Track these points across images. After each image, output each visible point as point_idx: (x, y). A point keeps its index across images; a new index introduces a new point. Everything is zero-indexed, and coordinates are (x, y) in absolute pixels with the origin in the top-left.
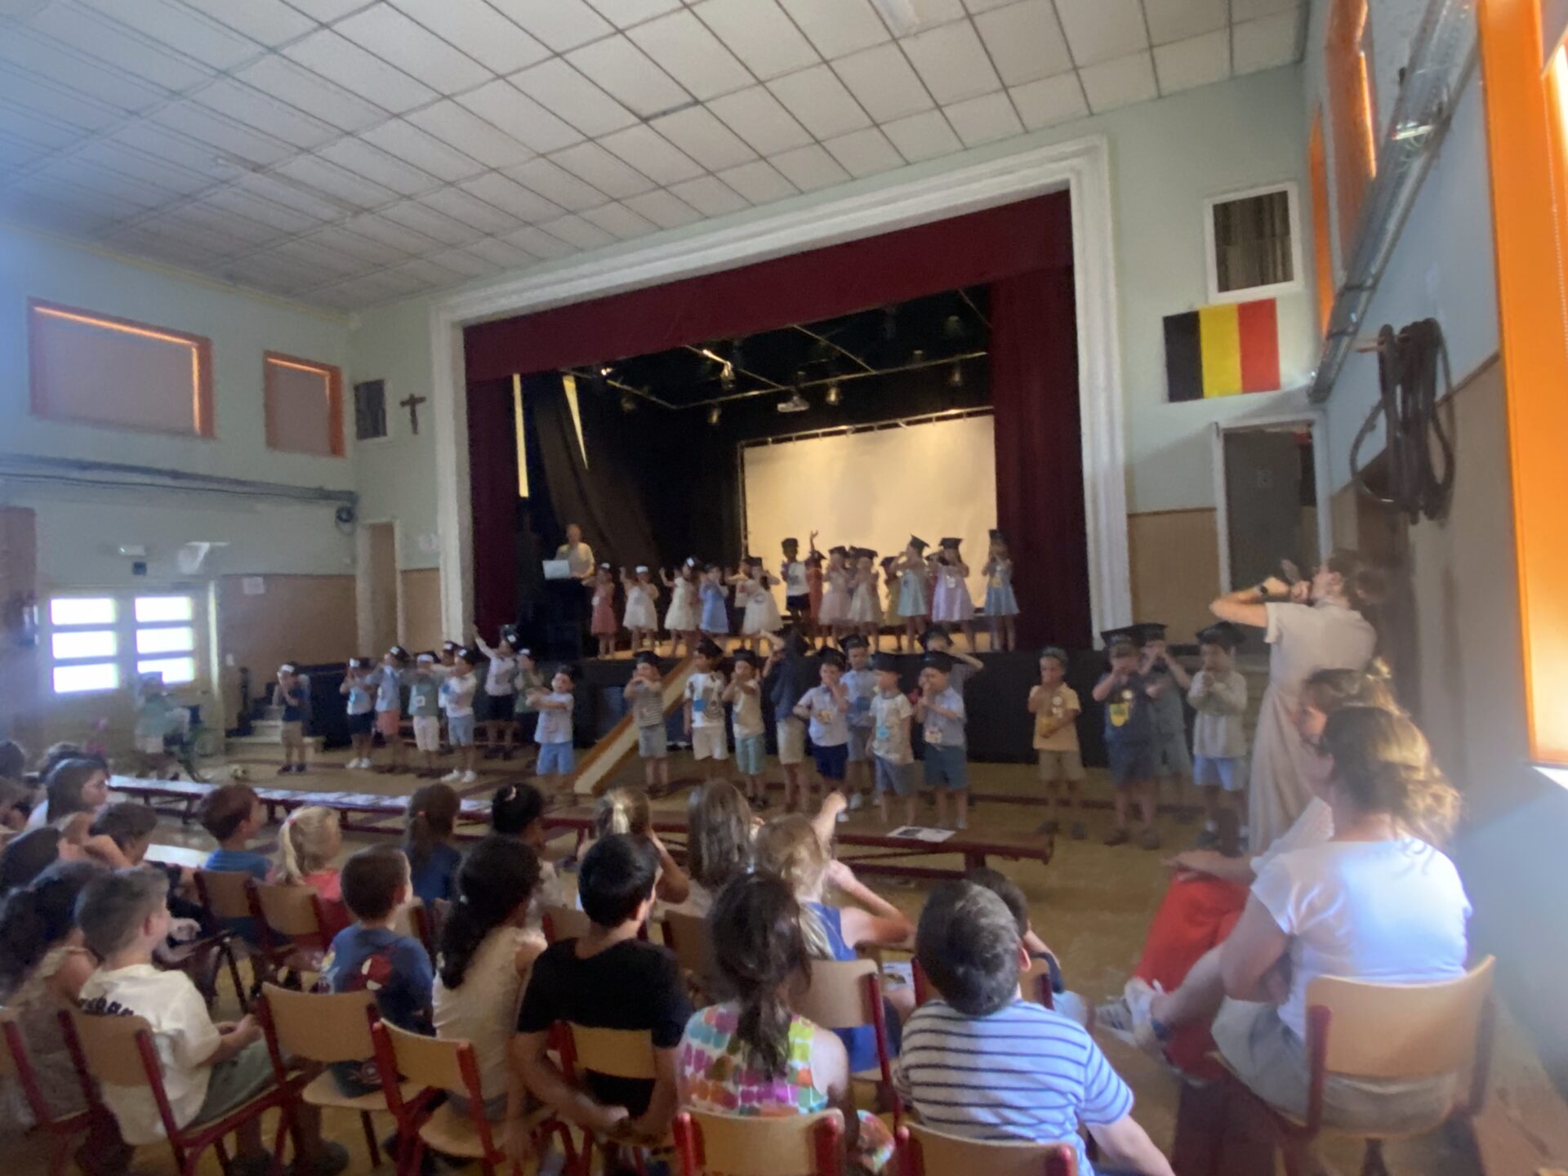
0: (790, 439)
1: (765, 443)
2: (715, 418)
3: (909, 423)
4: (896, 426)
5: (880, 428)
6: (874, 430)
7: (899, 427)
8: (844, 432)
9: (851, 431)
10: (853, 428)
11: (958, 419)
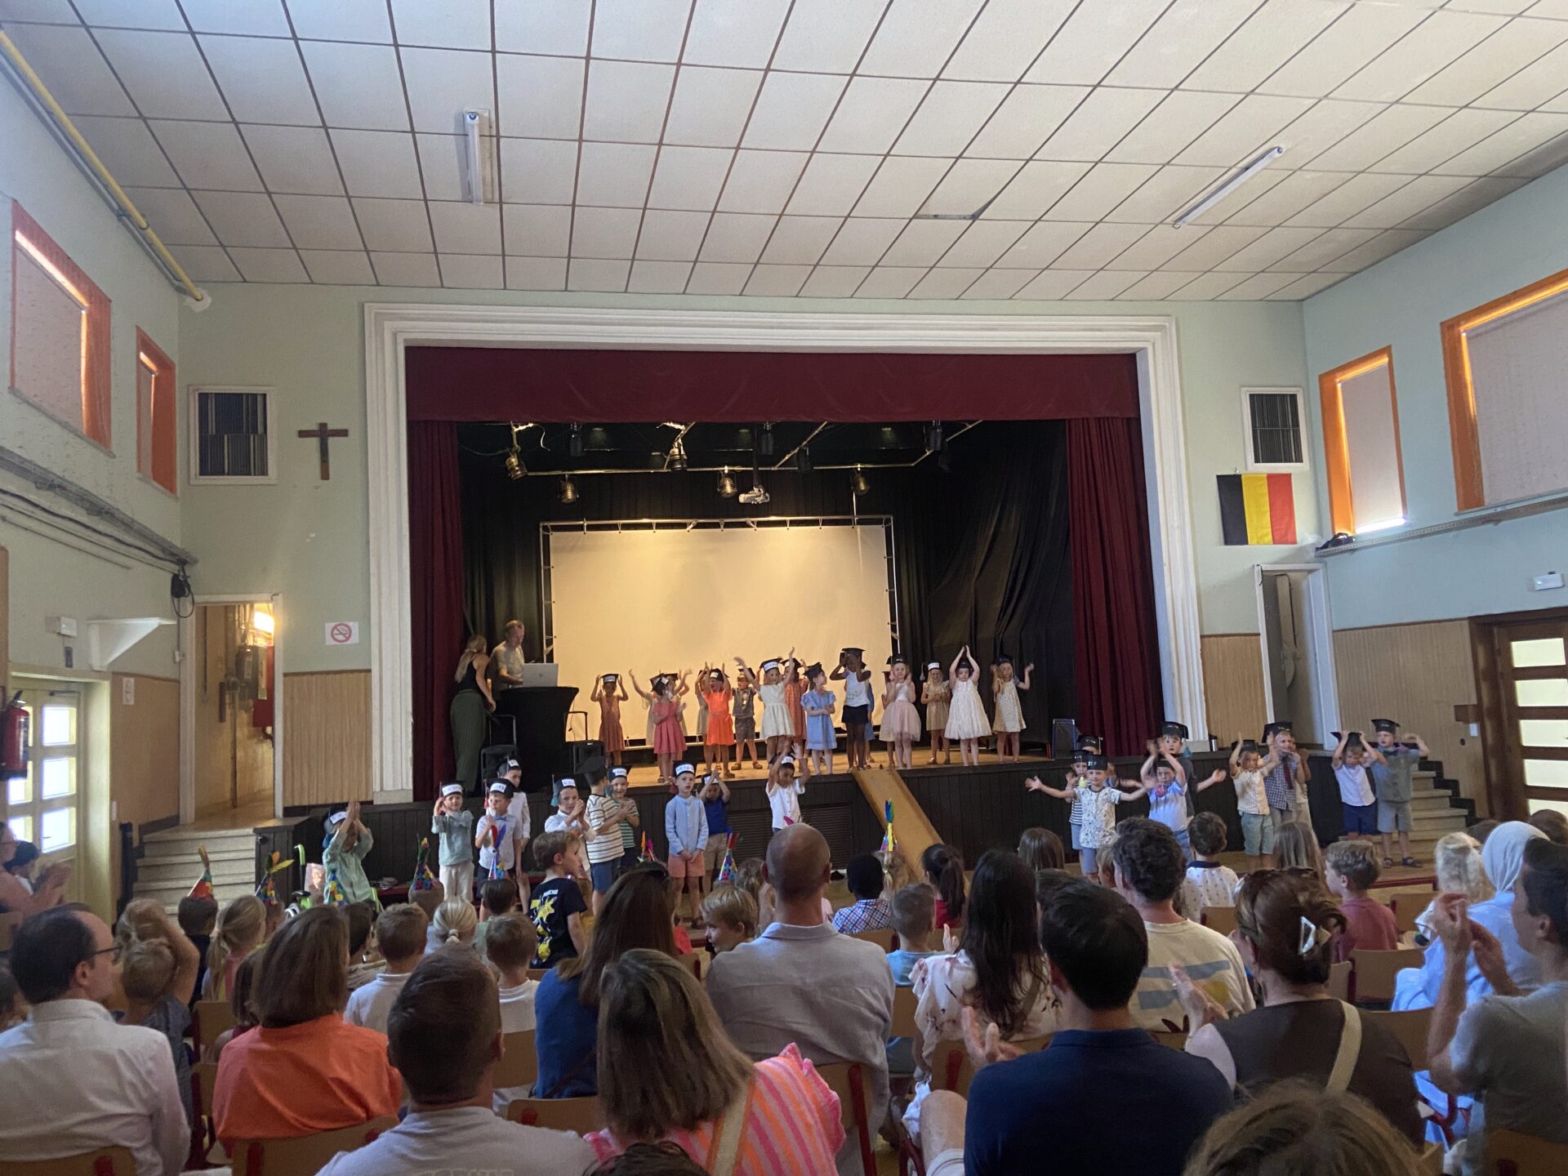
0: (614, 527)
1: (579, 528)
2: (570, 494)
3: (760, 524)
4: (744, 525)
5: (727, 525)
6: (719, 527)
7: (749, 526)
8: (684, 526)
9: (691, 526)
10: (694, 522)
11: (813, 525)
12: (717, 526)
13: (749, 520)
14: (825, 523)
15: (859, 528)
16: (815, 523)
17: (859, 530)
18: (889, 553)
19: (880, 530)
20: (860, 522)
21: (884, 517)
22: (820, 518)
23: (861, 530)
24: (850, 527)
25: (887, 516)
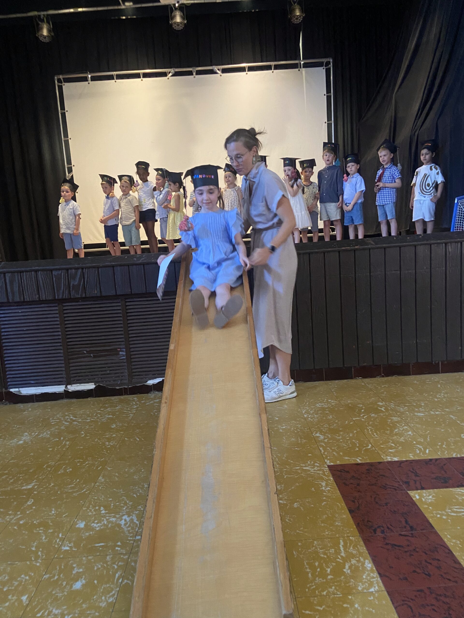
0: (110, 78)
1: (85, 79)
2: (45, 32)
3: (225, 71)
4: (212, 72)
5: (199, 73)
6: (192, 74)
7: (216, 73)
8: (164, 75)
9: (171, 74)
10: (172, 71)
11: (267, 70)
12: (190, 73)
13: (215, 68)
14: (277, 67)
15: (304, 70)
16: (268, 68)
17: (304, 72)
18: (328, 91)
19: (321, 72)
20: (306, 66)
21: (325, 60)
22: (273, 63)
23: (306, 73)
24: (297, 70)
25: (328, 60)
